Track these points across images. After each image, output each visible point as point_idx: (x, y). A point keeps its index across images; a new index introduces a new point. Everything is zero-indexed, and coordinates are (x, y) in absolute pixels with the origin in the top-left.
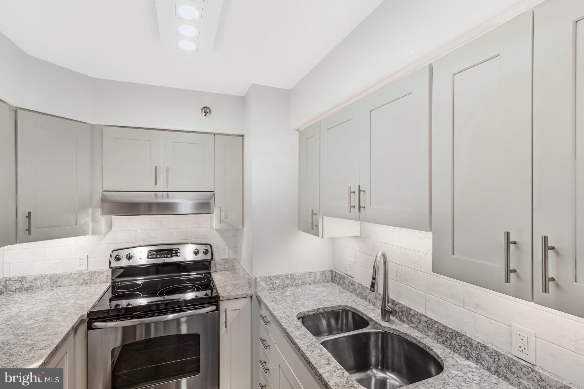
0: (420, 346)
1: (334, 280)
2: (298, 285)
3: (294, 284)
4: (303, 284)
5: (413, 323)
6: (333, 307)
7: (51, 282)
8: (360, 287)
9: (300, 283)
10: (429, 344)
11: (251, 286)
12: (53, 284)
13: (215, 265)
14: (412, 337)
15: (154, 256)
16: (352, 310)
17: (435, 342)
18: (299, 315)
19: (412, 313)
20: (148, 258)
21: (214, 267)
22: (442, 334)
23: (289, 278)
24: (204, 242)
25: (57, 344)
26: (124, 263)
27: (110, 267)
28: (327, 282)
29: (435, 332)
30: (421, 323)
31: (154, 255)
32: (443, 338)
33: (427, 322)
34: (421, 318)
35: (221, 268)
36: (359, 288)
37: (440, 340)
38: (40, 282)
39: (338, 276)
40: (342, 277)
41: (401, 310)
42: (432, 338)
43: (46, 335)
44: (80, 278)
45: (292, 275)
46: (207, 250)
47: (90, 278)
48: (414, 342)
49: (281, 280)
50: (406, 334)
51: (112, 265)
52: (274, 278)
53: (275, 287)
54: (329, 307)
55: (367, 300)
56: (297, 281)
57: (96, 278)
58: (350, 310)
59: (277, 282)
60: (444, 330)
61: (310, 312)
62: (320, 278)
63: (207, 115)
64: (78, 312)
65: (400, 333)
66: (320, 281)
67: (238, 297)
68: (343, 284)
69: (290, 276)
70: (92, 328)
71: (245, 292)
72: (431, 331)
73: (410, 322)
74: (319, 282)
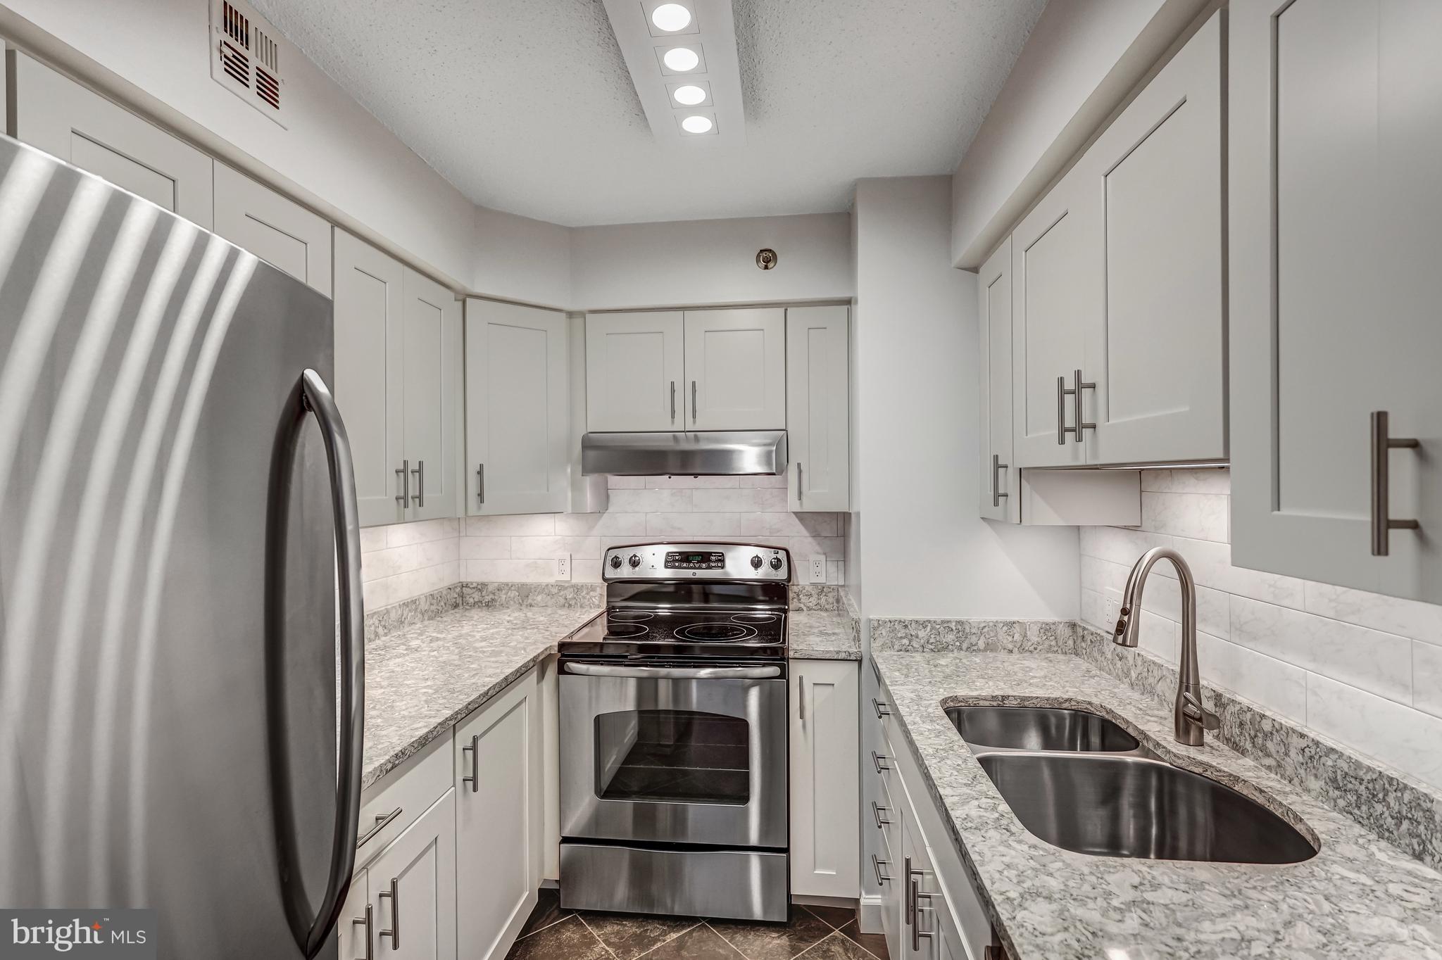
0: (1274, 811)
1: (1080, 649)
2: (975, 648)
3: (965, 646)
4: (990, 647)
5: (1268, 755)
6: (1048, 699)
7: (519, 598)
8: (1139, 662)
9: (981, 644)
10: (1297, 808)
11: (858, 636)
12: (523, 601)
13: (798, 595)
14: (1253, 785)
15: (677, 564)
16: (1104, 714)
17: (1326, 807)
18: (952, 701)
19: (1267, 726)
20: (666, 567)
21: (795, 600)
22: (1345, 785)
23: (952, 630)
24: (774, 545)
25: (507, 674)
26: (626, 572)
27: (605, 579)
28: (1060, 651)
29: (1327, 778)
30: (1290, 753)
31: (677, 561)
32: (1349, 796)
33: (1307, 750)
34: (1289, 739)
35: (811, 604)
36: (1136, 666)
37: (1341, 803)
38: (504, 594)
39: (1089, 638)
40: (1098, 638)
41: (1238, 720)
42: (1321, 798)
43: (496, 662)
44: (561, 594)
45: (959, 622)
46: (779, 560)
47: (575, 596)
48: (1259, 801)
49: (931, 631)
50: (1237, 779)
51: (607, 576)
52: (913, 624)
53: (917, 646)
54: (1037, 698)
55: (1156, 697)
56: (974, 639)
57: (584, 598)
58: (1098, 713)
59: (922, 634)
60: (1351, 773)
61: (982, 699)
62: (1039, 639)
63: (771, 265)
64: (545, 641)
65: (1222, 774)
66: (1039, 648)
67: (828, 656)
68: (1099, 658)
69: (954, 624)
70: (565, 671)
71: (844, 648)
72: (1316, 776)
73: (1260, 754)
74: (1035, 649)
